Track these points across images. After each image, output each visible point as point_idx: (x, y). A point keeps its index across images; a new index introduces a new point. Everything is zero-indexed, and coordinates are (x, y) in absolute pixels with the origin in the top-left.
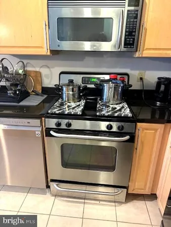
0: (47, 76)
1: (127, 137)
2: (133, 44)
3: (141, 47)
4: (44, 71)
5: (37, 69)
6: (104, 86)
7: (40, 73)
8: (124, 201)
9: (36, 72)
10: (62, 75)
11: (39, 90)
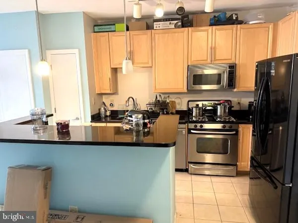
0: (179, 104)
1: (234, 132)
2: (232, 85)
3: (237, 85)
4: (177, 101)
5: (173, 100)
6: (217, 107)
7: (175, 102)
8: (235, 175)
9: (172, 101)
10: (190, 103)
11: (174, 111)
